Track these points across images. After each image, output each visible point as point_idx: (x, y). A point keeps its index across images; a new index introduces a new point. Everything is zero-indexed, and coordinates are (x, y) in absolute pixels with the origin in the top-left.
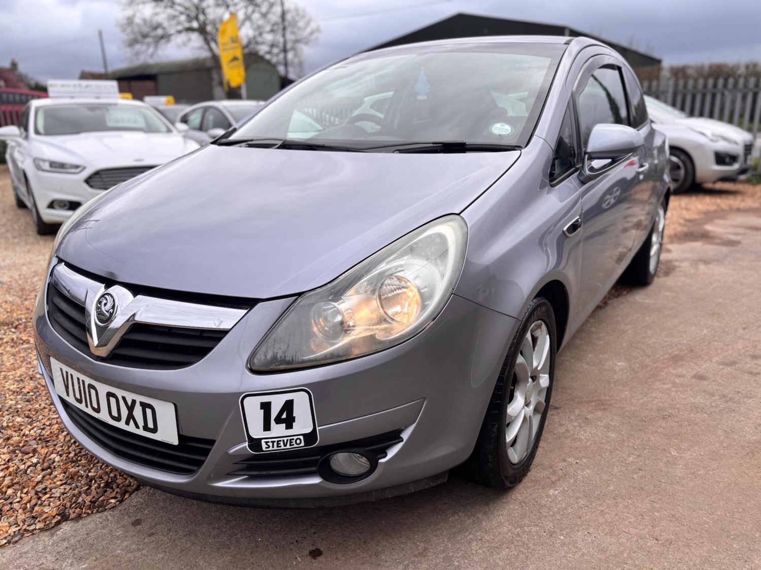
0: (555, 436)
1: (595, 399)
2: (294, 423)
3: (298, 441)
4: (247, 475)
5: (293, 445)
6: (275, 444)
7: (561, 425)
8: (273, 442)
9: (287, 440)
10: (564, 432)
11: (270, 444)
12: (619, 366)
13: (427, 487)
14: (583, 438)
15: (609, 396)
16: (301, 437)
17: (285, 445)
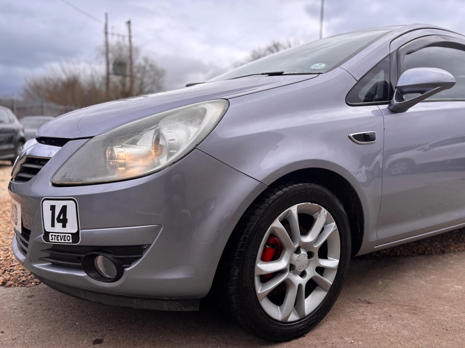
0: (349, 320)
1: (411, 304)
2: (67, 224)
3: (68, 238)
4: (51, 262)
5: (66, 240)
6: (56, 237)
7: (362, 314)
8: (55, 236)
9: (63, 236)
10: (360, 320)
11: (53, 237)
12: (455, 288)
13: (179, 310)
14: (374, 327)
15: (426, 306)
16: (70, 235)
17: (61, 240)
